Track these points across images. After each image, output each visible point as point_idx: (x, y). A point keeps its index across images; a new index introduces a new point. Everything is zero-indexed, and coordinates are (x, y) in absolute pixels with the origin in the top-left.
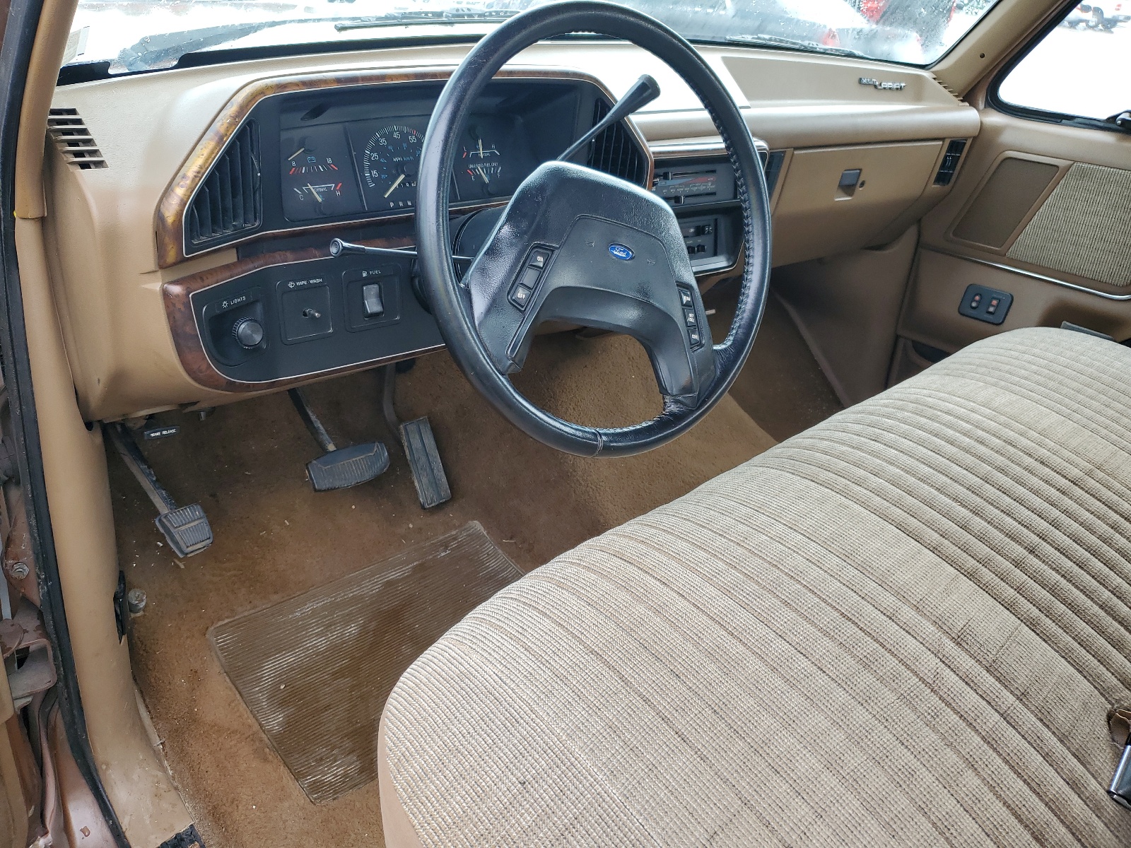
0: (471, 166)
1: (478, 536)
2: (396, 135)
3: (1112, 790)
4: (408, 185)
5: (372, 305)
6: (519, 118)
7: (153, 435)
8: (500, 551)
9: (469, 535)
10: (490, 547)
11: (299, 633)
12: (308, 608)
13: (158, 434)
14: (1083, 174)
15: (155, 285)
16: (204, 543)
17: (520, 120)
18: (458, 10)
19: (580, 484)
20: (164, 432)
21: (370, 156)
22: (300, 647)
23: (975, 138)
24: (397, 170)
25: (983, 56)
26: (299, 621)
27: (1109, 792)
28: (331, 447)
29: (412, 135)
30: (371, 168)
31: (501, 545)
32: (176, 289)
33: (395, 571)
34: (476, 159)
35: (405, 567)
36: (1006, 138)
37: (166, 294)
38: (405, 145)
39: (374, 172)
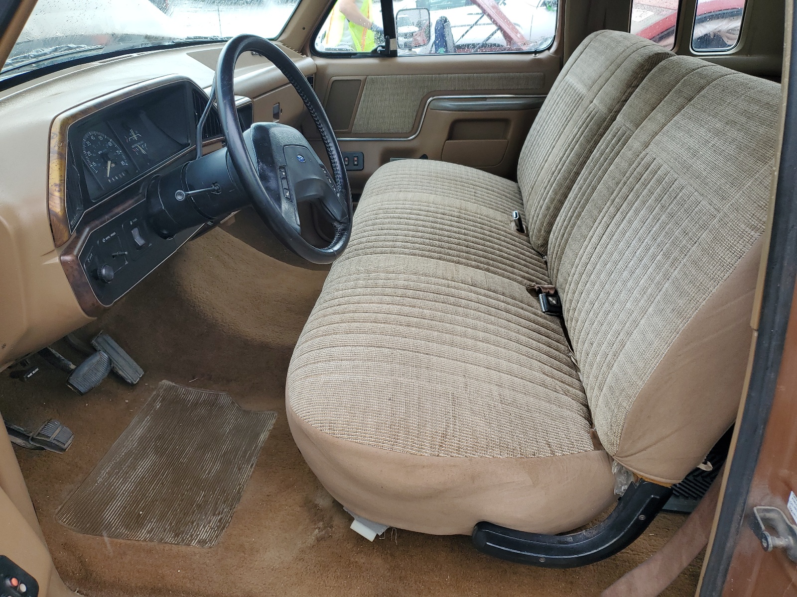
0: (133, 147)
1: (171, 388)
2: (92, 138)
3: (544, 311)
5: (140, 241)
6: (143, 111)
7: (29, 376)
8: (190, 389)
9: (165, 390)
10: (182, 390)
11: (110, 489)
12: (104, 473)
13: (31, 374)
14: (373, 81)
15: (56, 260)
16: (71, 439)
19: (224, 326)
20: (33, 372)
21: (87, 154)
22: (118, 495)
23: (315, 74)
24: (104, 159)
25: (304, 29)
26: (104, 484)
27: (544, 312)
28: (73, 367)
31: (189, 385)
32: (68, 258)
33: (138, 428)
34: (134, 142)
35: (142, 424)
36: (330, 71)
37: (63, 263)
38: (99, 143)
39: (94, 163)
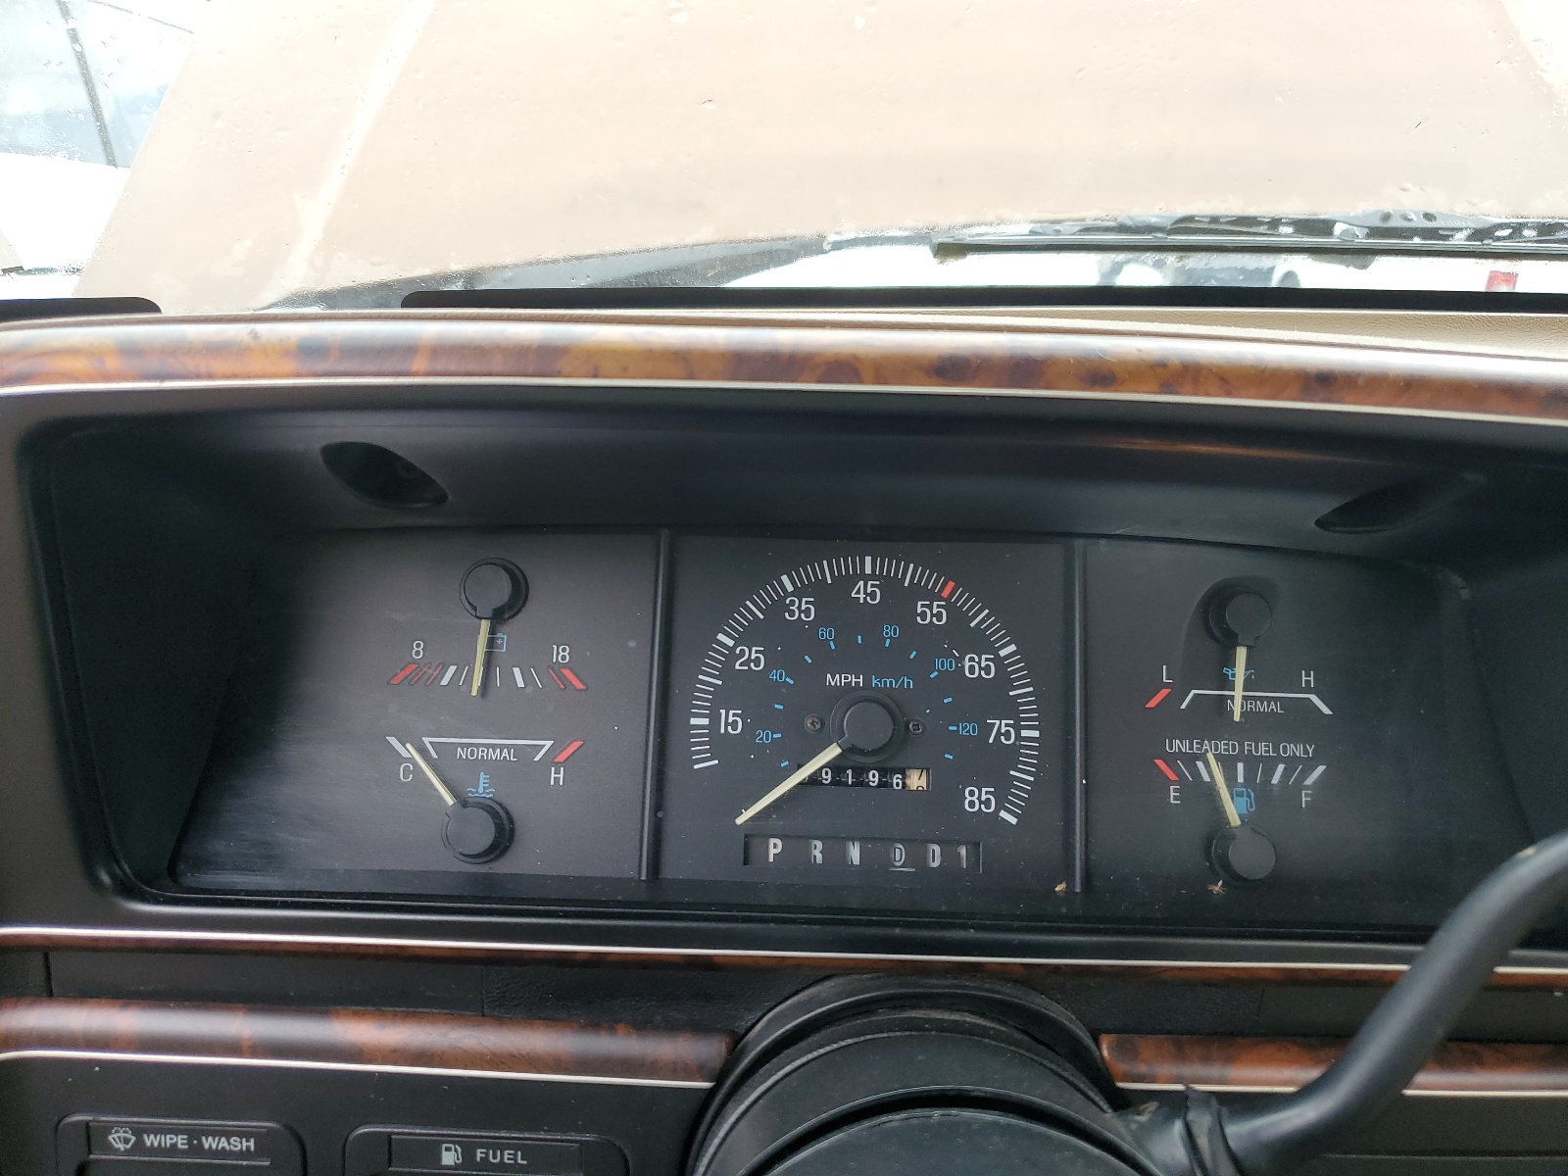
0: (1177, 748)
4: (874, 777)
6: (1457, 580)
17: (1459, 589)
18: (1387, 217)
21: (732, 656)
29: (932, 596)
30: (721, 699)
34: (1212, 718)
39: (731, 716)
